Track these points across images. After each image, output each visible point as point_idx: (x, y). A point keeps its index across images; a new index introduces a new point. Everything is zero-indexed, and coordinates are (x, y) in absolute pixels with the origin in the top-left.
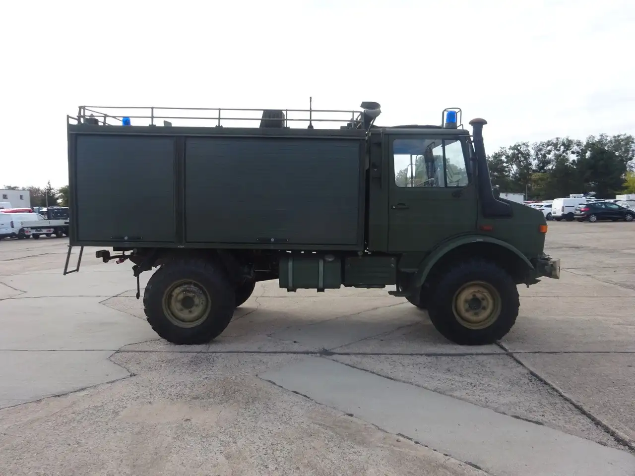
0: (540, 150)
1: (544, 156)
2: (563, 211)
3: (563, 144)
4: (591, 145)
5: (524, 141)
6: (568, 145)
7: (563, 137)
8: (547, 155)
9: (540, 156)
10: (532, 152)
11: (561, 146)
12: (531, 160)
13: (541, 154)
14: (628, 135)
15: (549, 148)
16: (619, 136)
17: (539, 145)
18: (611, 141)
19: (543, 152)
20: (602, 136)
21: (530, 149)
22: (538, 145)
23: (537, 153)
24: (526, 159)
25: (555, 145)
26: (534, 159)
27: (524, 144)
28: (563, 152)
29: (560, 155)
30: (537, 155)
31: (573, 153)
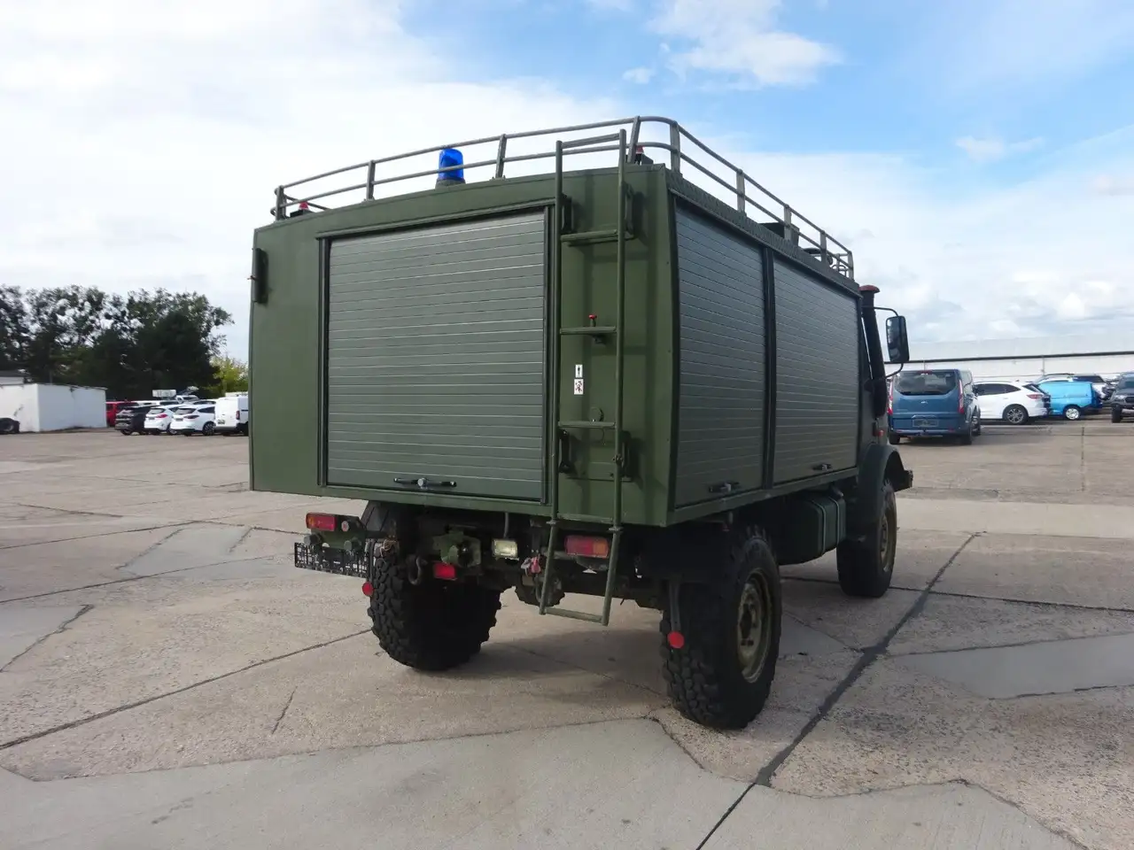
0: (44, 305)
1: (53, 317)
2: (238, 418)
3: (90, 299)
4: (139, 308)
5: (10, 285)
6: (96, 300)
7: (86, 285)
8: (59, 317)
9: (45, 317)
10: (28, 308)
11: (85, 301)
12: (26, 321)
13: (46, 313)
14: (200, 294)
15: (62, 302)
16: (184, 296)
17: (41, 296)
18: (173, 302)
19: (50, 310)
20: (159, 292)
21: (22, 300)
22: (38, 295)
23: (38, 311)
24: (15, 320)
25: (73, 300)
26: (33, 322)
27: (11, 291)
28: (91, 313)
29: (85, 318)
30: (39, 313)
31: (108, 317)
